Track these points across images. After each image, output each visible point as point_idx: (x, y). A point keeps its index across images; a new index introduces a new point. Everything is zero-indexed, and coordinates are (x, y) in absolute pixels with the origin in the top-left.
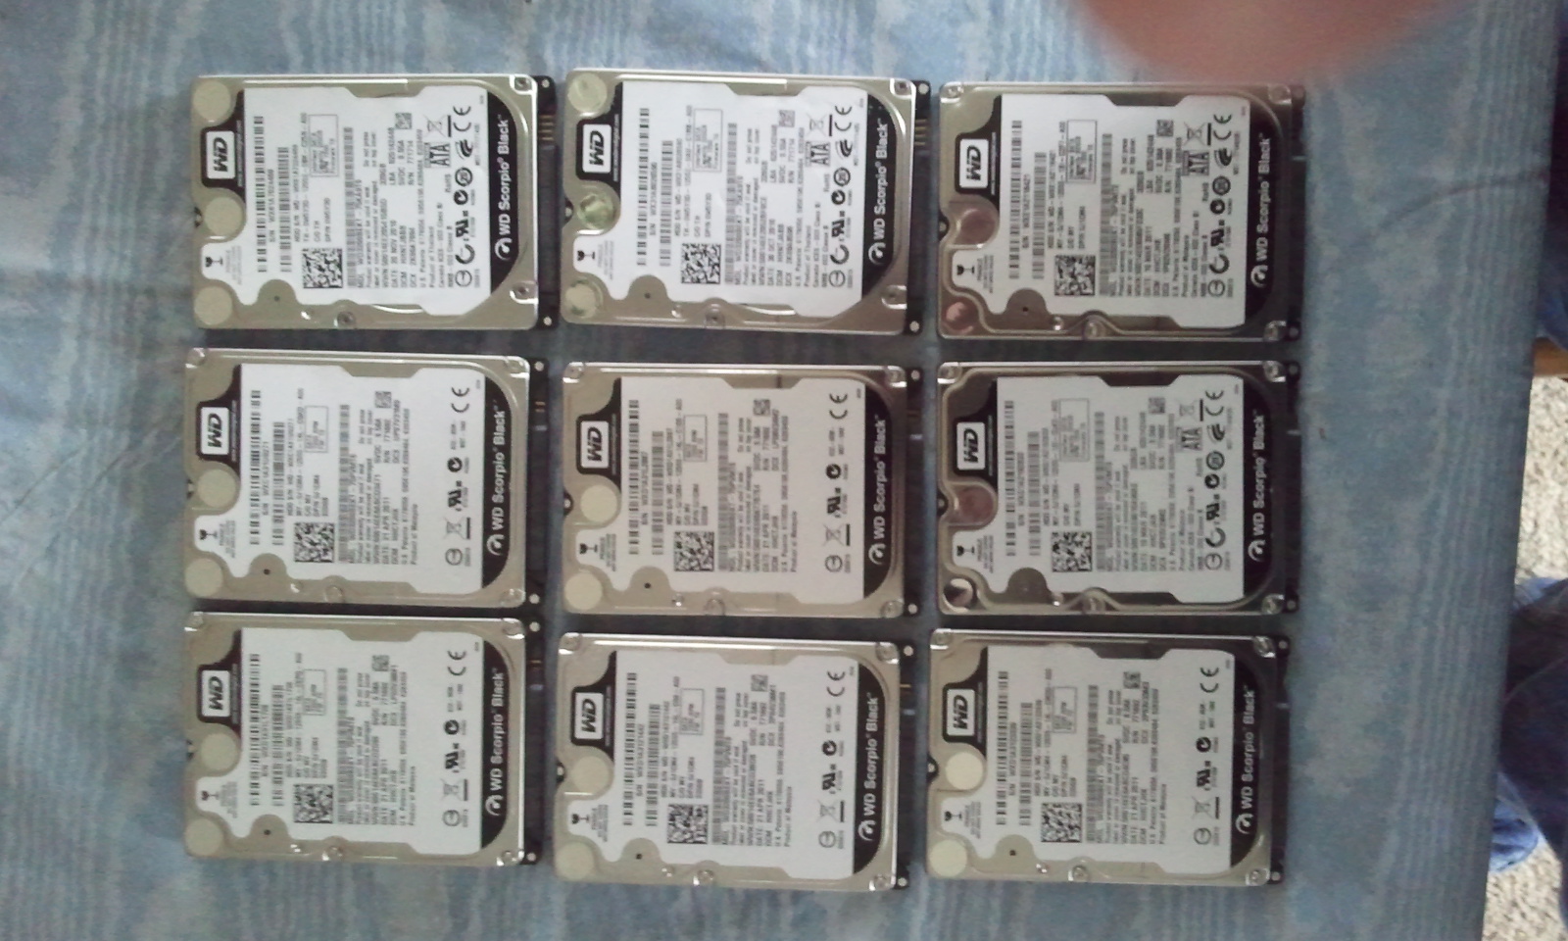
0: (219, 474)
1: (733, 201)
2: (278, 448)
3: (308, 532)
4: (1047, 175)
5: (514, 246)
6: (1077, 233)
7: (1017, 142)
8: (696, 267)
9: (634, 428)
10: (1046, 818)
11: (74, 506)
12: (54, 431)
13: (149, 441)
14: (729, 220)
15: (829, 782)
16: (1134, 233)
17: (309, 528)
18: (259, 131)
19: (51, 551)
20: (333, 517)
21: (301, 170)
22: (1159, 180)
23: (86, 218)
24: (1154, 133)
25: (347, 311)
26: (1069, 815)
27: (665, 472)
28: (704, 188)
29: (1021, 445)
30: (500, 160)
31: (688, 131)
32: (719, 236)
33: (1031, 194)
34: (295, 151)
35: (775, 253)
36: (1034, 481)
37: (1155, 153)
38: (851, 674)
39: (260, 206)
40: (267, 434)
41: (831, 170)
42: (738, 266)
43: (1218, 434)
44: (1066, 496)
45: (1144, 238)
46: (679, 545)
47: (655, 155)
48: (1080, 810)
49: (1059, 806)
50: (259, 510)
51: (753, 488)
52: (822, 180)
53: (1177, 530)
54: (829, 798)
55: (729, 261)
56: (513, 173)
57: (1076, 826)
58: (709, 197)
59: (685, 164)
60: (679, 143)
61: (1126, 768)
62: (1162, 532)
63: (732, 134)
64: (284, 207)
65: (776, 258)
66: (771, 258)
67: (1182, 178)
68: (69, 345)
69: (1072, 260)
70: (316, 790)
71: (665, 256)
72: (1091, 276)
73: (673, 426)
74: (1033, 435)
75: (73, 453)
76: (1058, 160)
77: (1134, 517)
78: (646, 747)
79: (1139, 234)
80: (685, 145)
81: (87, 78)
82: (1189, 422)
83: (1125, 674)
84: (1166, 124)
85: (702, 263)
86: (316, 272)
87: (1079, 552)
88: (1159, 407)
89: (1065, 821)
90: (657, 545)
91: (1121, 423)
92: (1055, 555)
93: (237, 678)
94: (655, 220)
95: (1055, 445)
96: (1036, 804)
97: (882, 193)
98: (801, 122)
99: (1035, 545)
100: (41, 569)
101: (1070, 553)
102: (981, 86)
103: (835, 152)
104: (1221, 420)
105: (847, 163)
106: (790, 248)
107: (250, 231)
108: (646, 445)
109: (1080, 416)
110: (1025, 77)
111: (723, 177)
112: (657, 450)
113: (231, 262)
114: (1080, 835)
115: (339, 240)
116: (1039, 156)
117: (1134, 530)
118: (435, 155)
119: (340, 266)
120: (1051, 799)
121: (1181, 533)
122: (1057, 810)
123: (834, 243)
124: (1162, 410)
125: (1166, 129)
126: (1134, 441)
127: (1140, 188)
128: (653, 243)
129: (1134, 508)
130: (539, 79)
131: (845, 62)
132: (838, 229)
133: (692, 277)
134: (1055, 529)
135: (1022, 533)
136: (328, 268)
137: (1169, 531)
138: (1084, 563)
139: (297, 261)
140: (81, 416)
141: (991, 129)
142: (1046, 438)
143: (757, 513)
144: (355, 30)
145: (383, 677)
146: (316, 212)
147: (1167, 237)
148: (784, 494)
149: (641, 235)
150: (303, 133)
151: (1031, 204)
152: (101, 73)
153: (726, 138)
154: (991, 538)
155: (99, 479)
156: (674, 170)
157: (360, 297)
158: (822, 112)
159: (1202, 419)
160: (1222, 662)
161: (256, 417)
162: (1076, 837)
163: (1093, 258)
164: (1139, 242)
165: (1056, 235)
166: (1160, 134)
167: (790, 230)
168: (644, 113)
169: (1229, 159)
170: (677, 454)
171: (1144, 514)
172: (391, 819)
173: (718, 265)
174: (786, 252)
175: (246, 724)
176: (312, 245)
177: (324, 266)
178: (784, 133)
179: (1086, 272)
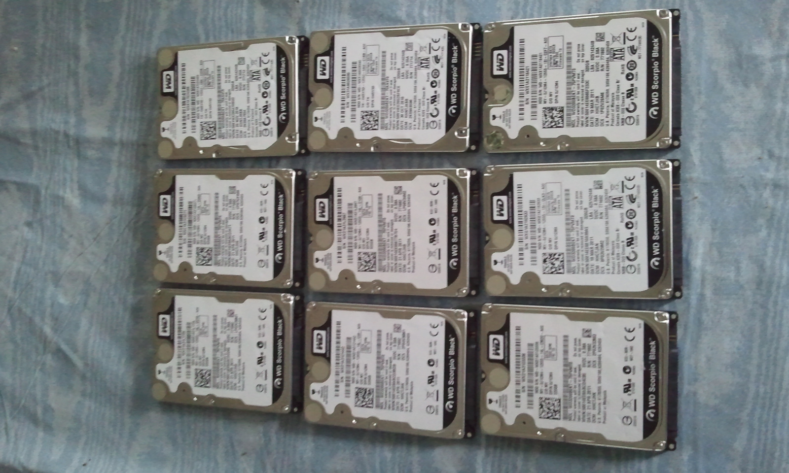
1: (384, 89)
2: (190, 213)
3: (201, 252)
4: (538, 66)
5: (287, 116)
6: (554, 95)
8: (367, 123)
9: (340, 201)
10: (542, 406)
12: (108, 208)
14: (383, 98)
15: (431, 380)
16: (585, 94)
18: (183, 70)
19: (106, 261)
20: (211, 245)
21: (201, 86)
23: (121, 114)
24: (594, 40)
25: (218, 149)
26: (554, 404)
28: (371, 83)
30: (281, 76)
31: (364, 56)
32: (378, 106)
34: (198, 78)
35: (404, 113)
36: (533, 226)
37: (595, 50)
38: (442, 325)
39: (184, 104)
40: (186, 207)
41: (430, 71)
42: (387, 121)
43: (632, 199)
44: (550, 234)
45: (589, 96)
46: (360, 259)
47: (349, 69)
48: (560, 402)
49: (548, 399)
50: (182, 241)
51: (394, 231)
52: (426, 75)
53: (610, 252)
54: (431, 389)
55: (382, 118)
56: (287, 82)
57: (557, 411)
58: (373, 88)
59: (362, 72)
60: (360, 62)
61: (584, 380)
62: (602, 253)
63: (384, 56)
65: (404, 116)
66: (402, 116)
67: (610, 63)
68: (114, 170)
69: (552, 109)
70: (204, 372)
72: (562, 117)
73: (357, 200)
74: (532, 202)
75: (116, 217)
76: (544, 58)
78: (345, 358)
79: (587, 94)
80: (363, 63)
81: (122, 52)
82: (616, 193)
83: (583, 329)
84: (601, 34)
85: (370, 120)
86: (206, 133)
87: (557, 263)
88: (599, 185)
89: (552, 408)
90: (350, 258)
91: (579, 194)
92: (545, 265)
93: (173, 318)
95: (543, 207)
96: (536, 397)
97: (455, 81)
98: (416, 48)
99: (534, 260)
100: (102, 268)
103: (432, 61)
104: (634, 192)
105: (438, 66)
106: (411, 110)
107: (180, 115)
108: (345, 210)
109: (556, 191)
111: (380, 77)
112: (350, 212)
114: (560, 415)
115: (215, 118)
118: (254, 76)
120: (544, 396)
121: (613, 254)
122: (547, 401)
123: (432, 106)
124: (601, 188)
125: (601, 37)
126: (586, 204)
127: (587, 70)
128: (348, 111)
132: (434, 100)
133: (366, 127)
134: (545, 251)
137: (606, 252)
138: (560, 269)
139: (198, 128)
140: (118, 201)
142: (539, 203)
146: (206, 105)
147: (602, 94)
148: (409, 234)
149: (343, 108)
150: (201, 70)
152: (128, 49)
153: (381, 58)
155: (125, 229)
156: (357, 76)
157: (223, 143)
158: (426, 42)
159: (623, 192)
161: (181, 199)
162: (557, 416)
163: (563, 107)
166: (598, 41)
167: (411, 101)
169: (636, 50)
170: (359, 214)
171: (592, 243)
173: (377, 120)
174: (409, 113)
176: (204, 120)
177: (209, 129)
178: (408, 54)
179: (559, 115)
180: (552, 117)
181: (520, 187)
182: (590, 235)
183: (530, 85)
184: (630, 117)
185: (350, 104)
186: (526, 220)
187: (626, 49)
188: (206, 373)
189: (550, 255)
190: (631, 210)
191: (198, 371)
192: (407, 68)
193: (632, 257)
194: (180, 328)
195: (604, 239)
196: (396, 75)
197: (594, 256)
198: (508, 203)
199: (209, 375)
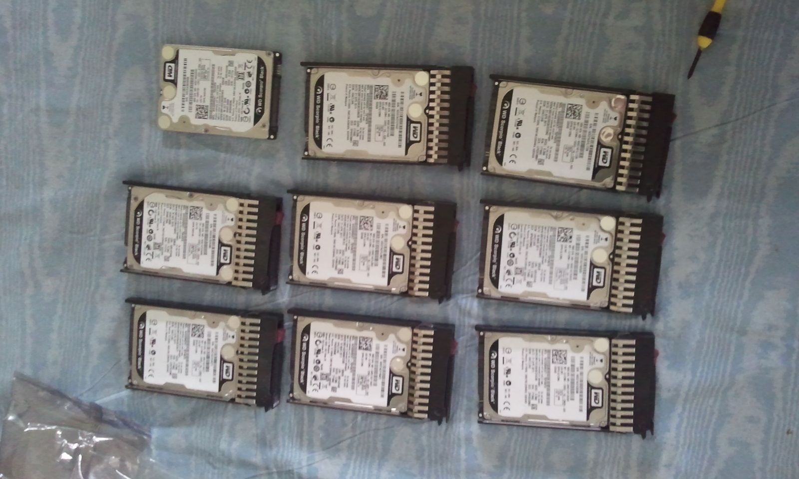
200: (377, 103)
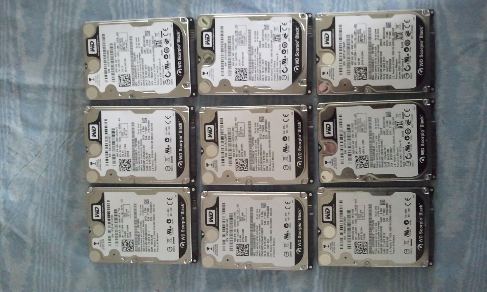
0: (96, 145)
1: (250, 54)
2: (113, 136)
3: (123, 162)
4: (351, 42)
5: (183, 71)
6: (361, 60)
7: (340, 32)
8: (239, 76)
9: (222, 127)
10: (356, 246)
11: (52, 156)
12: (45, 134)
13: (75, 135)
14: (250, 60)
15: (286, 236)
16: (380, 60)
17: (123, 161)
18: (104, 38)
19: (46, 170)
20: (131, 157)
21: (117, 50)
22: (387, 41)
23: (53, 68)
24: (385, 26)
25: (132, 93)
26: (363, 245)
27: (232, 141)
28: (241, 50)
29: (345, 128)
30: (178, 44)
31: (236, 33)
33: (346, 48)
34: (115, 45)
35: (264, 70)
36: (349, 140)
37: (386, 33)
38: (293, 202)
39: (105, 62)
40: (110, 132)
41: (281, 43)
42: (253, 75)
43: (409, 123)
44: (360, 144)
45: (383, 61)
46: (237, 163)
47: (226, 41)
48: (367, 244)
49: (360, 243)
51: (259, 145)
52: (278, 46)
53: (396, 154)
54: (287, 241)
55: (250, 73)
56: (182, 48)
57: (366, 249)
58: (243, 53)
59: (235, 43)
60: (233, 37)
61: (381, 230)
62: (391, 155)
64: (112, 62)
65: (265, 72)
66: (263, 72)
67: (395, 41)
68: (49, 107)
69: (360, 68)
70: (128, 241)
71: (230, 72)
72: (366, 74)
73: (234, 126)
74: (348, 125)
75: (52, 140)
76: (354, 37)
77: (382, 150)
78: (229, 226)
79: (381, 60)
80: (235, 37)
81: (52, 24)
82: (399, 119)
83: (380, 200)
84: (389, 23)
85: (242, 74)
86: (122, 82)
87: (364, 162)
88: (389, 115)
89: (362, 247)
90: (230, 163)
91: (377, 120)
92: (357, 163)
94: (226, 61)
95: (355, 128)
96: (353, 242)
97: (298, 50)
98: (271, 28)
99: (350, 160)
100: (43, 175)
101: (362, 162)
102: (329, 14)
103: (282, 37)
104: (410, 118)
105: (286, 40)
106: (269, 68)
107: (102, 70)
108: (226, 132)
109: (363, 118)
110: (343, 10)
111: (247, 46)
112: (229, 133)
113: (97, 79)
114: (367, 252)
115: (129, 71)
116: (348, 36)
117: (382, 154)
118: (157, 44)
119: (130, 79)
120: (358, 241)
121: (398, 155)
122: (359, 244)
123: (283, 66)
124: (390, 116)
125: (389, 25)
126: (381, 126)
127: (381, 44)
128: (226, 68)
129: (382, 147)
130: (189, 19)
131: (285, 8)
132: (284, 62)
133: (238, 79)
134: (357, 155)
135: (346, 157)
136: (126, 80)
137: (393, 155)
138: (366, 165)
140: (53, 128)
141: (332, 28)
142: (352, 126)
143: (261, 152)
144: (132, 5)
145: (148, 206)
147: (390, 60)
149: (222, 66)
150: (117, 39)
151: (346, 52)
152: (56, 22)
153: (248, 34)
154: (336, 158)
155: (60, 147)
157: (136, 89)
158: (278, 25)
160: (412, 196)
161: (106, 127)
162: (366, 252)
163: (366, 68)
164: (381, 62)
165: (354, 61)
166: (387, 27)
167: (269, 63)
168: (222, 27)
169: (410, 34)
170: (236, 135)
171: (385, 149)
172: (151, 250)
173: (247, 75)
174: (268, 70)
175: (106, 222)
176: (121, 73)
178: (266, 32)
179: (364, 72)
180: (360, 74)
181: (340, 116)
182: (384, 144)
183: (346, 53)
184: (407, 74)
185: (227, 64)
186: (345, 136)
187: (404, 33)
188: (130, 242)
189: (360, 157)
190: (408, 129)
191: (124, 241)
192: (265, 41)
193: (409, 156)
194: (109, 214)
195: (392, 147)
196: (258, 45)
197: (387, 157)
198: (333, 126)
199: (133, 243)
200: (246, 241)
